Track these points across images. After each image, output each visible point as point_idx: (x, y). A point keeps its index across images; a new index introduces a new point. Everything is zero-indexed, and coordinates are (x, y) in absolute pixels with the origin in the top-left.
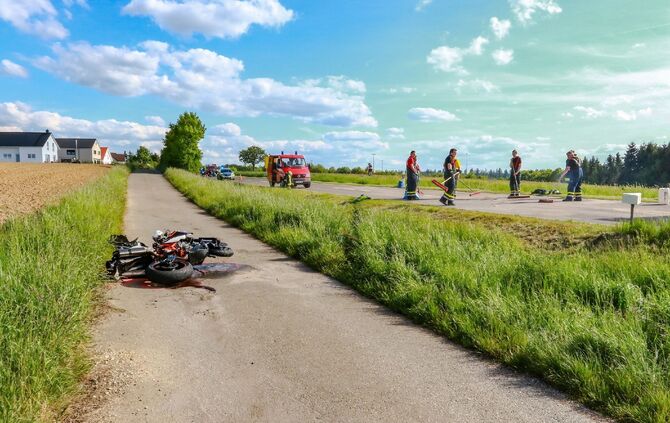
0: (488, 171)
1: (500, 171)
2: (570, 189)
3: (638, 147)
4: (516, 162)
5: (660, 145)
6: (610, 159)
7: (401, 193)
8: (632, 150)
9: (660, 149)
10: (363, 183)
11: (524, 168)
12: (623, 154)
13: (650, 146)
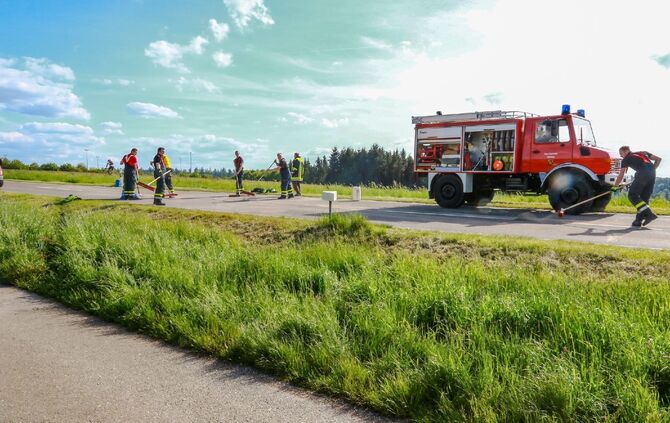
0: (213, 170)
1: (224, 170)
2: (283, 188)
3: (339, 151)
4: (238, 162)
5: (356, 150)
6: (318, 161)
7: (118, 192)
8: (335, 153)
9: (355, 154)
10: (73, 182)
11: (246, 167)
12: (328, 158)
13: (348, 150)
